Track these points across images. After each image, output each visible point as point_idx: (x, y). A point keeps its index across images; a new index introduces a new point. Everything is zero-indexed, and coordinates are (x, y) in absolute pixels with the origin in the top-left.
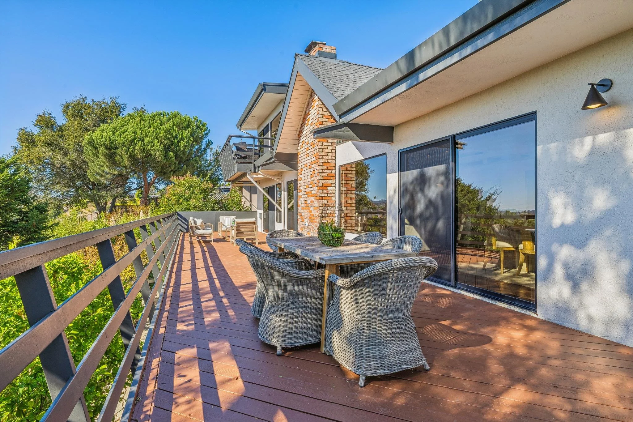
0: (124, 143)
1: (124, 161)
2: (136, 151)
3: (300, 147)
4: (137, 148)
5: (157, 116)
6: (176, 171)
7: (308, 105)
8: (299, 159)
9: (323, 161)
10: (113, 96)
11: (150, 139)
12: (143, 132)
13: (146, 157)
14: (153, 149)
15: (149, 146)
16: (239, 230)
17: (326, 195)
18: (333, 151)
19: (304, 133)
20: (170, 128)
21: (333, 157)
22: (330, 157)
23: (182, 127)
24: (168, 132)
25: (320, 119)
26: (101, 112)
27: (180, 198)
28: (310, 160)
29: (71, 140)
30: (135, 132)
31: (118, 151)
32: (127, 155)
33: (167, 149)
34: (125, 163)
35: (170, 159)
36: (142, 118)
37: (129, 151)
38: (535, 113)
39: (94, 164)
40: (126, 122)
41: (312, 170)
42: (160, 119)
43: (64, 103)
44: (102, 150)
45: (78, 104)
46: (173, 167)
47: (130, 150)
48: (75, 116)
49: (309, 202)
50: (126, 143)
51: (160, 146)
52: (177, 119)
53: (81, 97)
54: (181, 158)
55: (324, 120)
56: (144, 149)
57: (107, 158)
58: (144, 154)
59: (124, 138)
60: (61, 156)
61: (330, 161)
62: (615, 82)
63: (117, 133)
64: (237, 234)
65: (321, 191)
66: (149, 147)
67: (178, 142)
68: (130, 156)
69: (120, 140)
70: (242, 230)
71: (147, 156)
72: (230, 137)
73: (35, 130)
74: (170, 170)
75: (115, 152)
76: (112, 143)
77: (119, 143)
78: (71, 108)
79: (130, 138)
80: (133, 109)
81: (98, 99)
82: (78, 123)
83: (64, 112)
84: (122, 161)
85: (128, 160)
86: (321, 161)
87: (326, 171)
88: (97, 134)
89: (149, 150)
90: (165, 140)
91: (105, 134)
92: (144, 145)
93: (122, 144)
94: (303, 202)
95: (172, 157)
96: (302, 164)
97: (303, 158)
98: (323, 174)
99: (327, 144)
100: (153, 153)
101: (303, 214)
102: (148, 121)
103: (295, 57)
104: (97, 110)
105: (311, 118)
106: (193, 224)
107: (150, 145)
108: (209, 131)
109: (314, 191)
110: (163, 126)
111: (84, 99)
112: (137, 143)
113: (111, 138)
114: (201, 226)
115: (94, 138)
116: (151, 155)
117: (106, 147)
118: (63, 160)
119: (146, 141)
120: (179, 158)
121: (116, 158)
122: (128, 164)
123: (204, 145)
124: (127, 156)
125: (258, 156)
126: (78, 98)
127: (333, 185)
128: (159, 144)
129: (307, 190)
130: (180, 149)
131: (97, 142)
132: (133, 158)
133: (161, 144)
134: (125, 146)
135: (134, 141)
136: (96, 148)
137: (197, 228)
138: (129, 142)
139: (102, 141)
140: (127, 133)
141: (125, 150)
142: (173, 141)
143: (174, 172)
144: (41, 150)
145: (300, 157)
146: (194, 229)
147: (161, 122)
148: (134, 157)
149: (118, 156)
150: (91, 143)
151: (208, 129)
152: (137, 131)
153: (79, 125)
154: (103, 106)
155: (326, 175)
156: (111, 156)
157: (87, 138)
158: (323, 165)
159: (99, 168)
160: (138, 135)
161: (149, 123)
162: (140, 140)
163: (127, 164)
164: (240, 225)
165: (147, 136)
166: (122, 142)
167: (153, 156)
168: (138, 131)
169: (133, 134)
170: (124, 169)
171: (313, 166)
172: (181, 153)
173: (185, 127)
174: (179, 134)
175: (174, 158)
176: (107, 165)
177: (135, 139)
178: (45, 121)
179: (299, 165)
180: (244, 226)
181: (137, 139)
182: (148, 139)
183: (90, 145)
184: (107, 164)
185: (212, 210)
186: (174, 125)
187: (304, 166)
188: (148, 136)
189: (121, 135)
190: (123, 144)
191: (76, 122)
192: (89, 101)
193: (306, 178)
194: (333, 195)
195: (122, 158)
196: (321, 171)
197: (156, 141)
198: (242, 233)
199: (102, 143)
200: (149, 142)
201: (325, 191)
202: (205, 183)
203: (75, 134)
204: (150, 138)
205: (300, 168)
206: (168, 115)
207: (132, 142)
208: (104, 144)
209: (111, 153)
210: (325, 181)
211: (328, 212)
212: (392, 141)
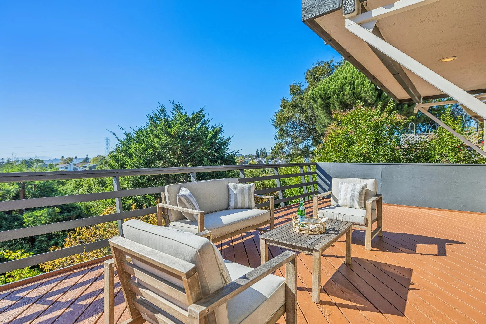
11: (360, 81)
15: (358, 88)
26: (328, 70)
30: (346, 78)
31: (331, 100)
32: (338, 102)
35: (384, 100)
37: (339, 98)
43: (306, 71)
47: (340, 97)
50: (337, 91)
53: (317, 62)
56: (354, 93)
75: (329, 102)
76: (326, 93)
77: (331, 92)
79: (340, 85)
83: (306, 78)
89: (359, 93)
92: (354, 88)
93: (333, 93)
100: (363, 95)
107: (360, 87)
112: (346, 89)
117: (322, 98)
121: (330, 108)
124: (338, 103)
134: (336, 94)
135: (344, 87)
138: (339, 88)
139: (319, 93)
141: (336, 97)
149: (332, 105)
156: (327, 107)
159: (325, 121)
160: (349, 80)
162: (350, 84)
167: (363, 99)
177: (345, 84)
182: (357, 81)
183: (312, 100)
188: (359, 78)
190: (334, 93)
195: (335, 107)
199: (319, 95)
200: (358, 85)
204: (360, 79)
207: (342, 89)
208: (320, 96)
209: (326, 103)
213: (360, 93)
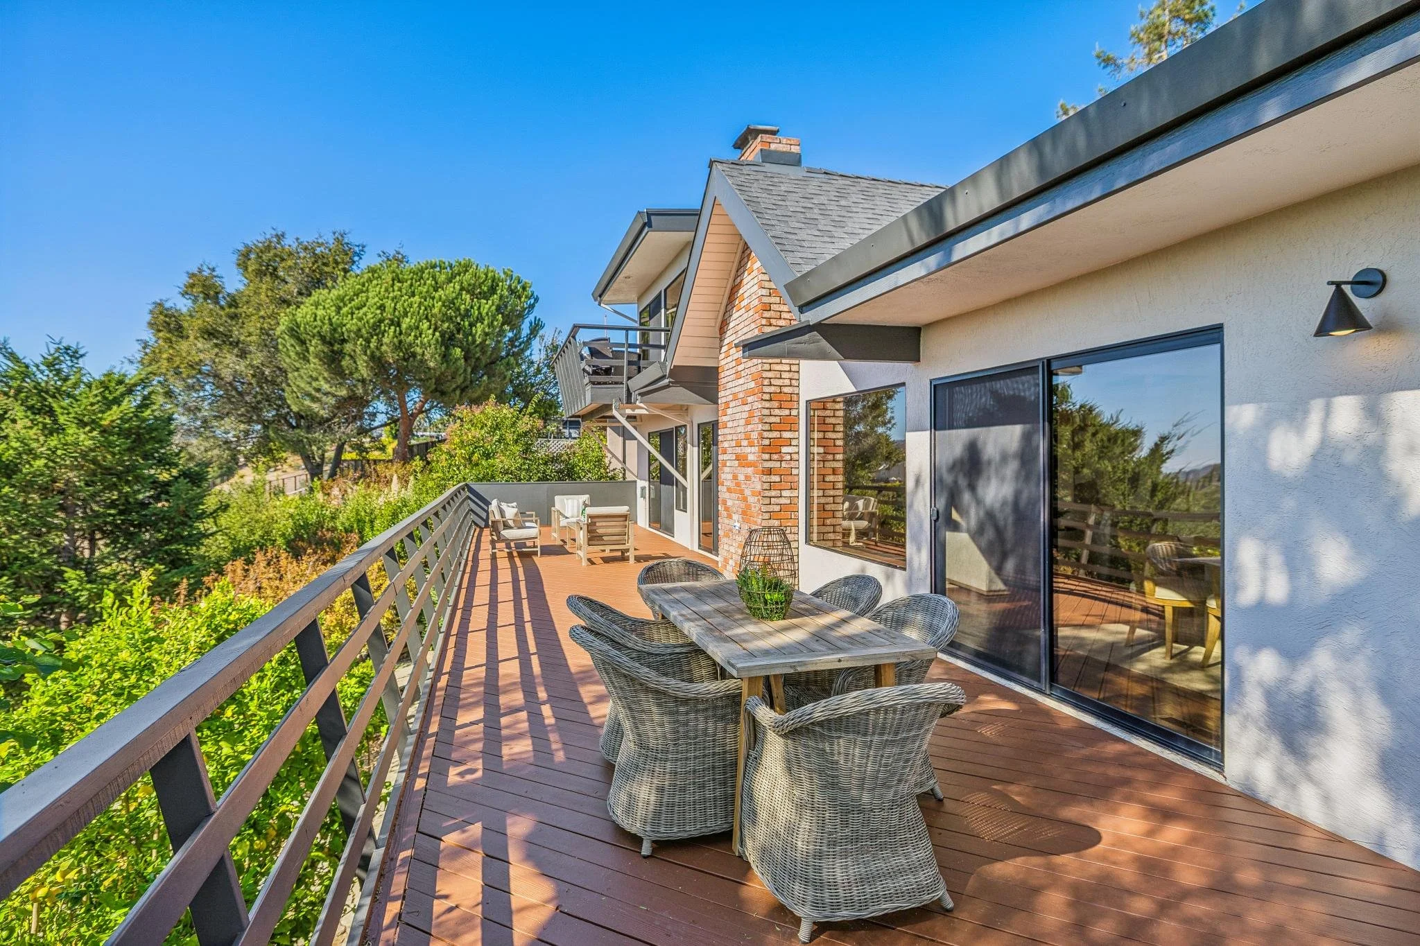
0: (359, 330)
1: (360, 367)
2: (384, 348)
3: (722, 356)
4: (385, 340)
5: (427, 271)
6: (467, 387)
7: (741, 267)
8: (722, 381)
9: (772, 389)
10: (339, 229)
11: (413, 321)
12: (398, 306)
13: (405, 359)
14: (418, 342)
15: (410, 335)
16: (594, 531)
17: (778, 465)
18: (794, 368)
19: (731, 325)
20: (454, 295)
21: (794, 381)
22: (787, 382)
23: (480, 293)
24: (450, 303)
25: (766, 300)
26: (313, 264)
27: (473, 453)
28: (745, 387)
29: (253, 326)
30: (382, 308)
31: (348, 347)
32: (366, 354)
33: (448, 341)
34: (362, 372)
35: (454, 363)
36: (397, 275)
37: (369, 346)
38: (1219, 328)
39: (300, 376)
40: (363, 285)
41: (747, 408)
42: (434, 278)
43: (241, 247)
44: (315, 346)
45: (268, 248)
46: (460, 380)
47: (372, 345)
48: (260, 273)
49: (741, 477)
50: (364, 331)
51: (434, 335)
52: (468, 276)
53: (274, 233)
54: (478, 359)
55: (772, 300)
56: (400, 342)
57: (325, 363)
58: (401, 354)
59: (360, 319)
60: (234, 358)
61: (786, 390)
62: (1393, 277)
63: (345, 310)
64: (589, 540)
65: (766, 456)
66: (411, 338)
67: (471, 325)
68: (372, 357)
69: (351, 324)
70: (600, 531)
71: (406, 356)
72: (576, 328)
73: (183, 305)
74: (454, 386)
75: (341, 351)
76: (335, 330)
77: (349, 331)
78: (253, 256)
79: (372, 321)
80: (380, 256)
81: (307, 238)
82: (267, 289)
83: (239, 265)
84: (356, 369)
85: (367, 367)
86: (767, 389)
87: (777, 412)
88: (304, 312)
90: (443, 321)
91: (320, 312)
92: (401, 333)
93: (355, 333)
94: (730, 477)
95: (457, 360)
96: (728, 392)
97: (729, 379)
98: (772, 419)
100: (419, 350)
101: (729, 503)
102: (409, 282)
103: (710, 166)
104: (306, 261)
105: (746, 295)
106: (498, 517)
107: (413, 334)
108: (537, 300)
109: (752, 453)
110: (441, 292)
111: (280, 237)
112: (385, 331)
113: (334, 320)
114: (514, 521)
115: (299, 320)
116: (414, 355)
117: (323, 339)
118: (237, 367)
119: (404, 326)
120: (474, 360)
121: (343, 363)
122: (368, 375)
123: (525, 330)
124: (366, 358)
125: (635, 367)
126: (268, 236)
127: (794, 442)
128: (431, 331)
129: (738, 450)
130: (474, 341)
131: (305, 328)
132: (378, 362)
133: (435, 330)
134: (362, 337)
135: (380, 326)
136: (303, 342)
137: (507, 526)
138: (370, 327)
139: (316, 327)
140: (365, 309)
141: (361, 345)
142: (459, 324)
143: (463, 390)
144: (196, 348)
145: (725, 377)
146: (501, 526)
147: (436, 283)
148: (379, 359)
149: (347, 358)
150: (294, 332)
151: (535, 294)
152: (387, 305)
153: (270, 293)
154: (318, 251)
155: (777, 420)
156: (333, 359)
157: (284, 321)
158: (771, 400)
159: (310, 383)
160: (388, 314)
161: (411, 285)
162: (392, 323)
163: (365, 376)
164: (595, 520)
165: (406, 314)
166: (354, 328)
167: (419, 357)
168: (389, 304)
169: (378, 312)
170: (360, 385)
171: (750, 399)
172: (478, 349)
173: (485, 293)
174: (472, 307)
175: (463, 361)
176: (324, 378)
177: (381, 321)
178: (204, 286)
179: (720, 394)
180: (604, 524)
181: (386, 321)
182: (408, 320)
183: (292, 336)
184: (326, 375)
185: (540, 479)
186: (462, 289)
187: (731, 397)
188: (409, 314)
189: (352, 314)
190: (358, 333)
191: (264, 286)
192: (289, 242)
193: (735, 424)
194: (793, 464)
195: (355, 362)
196: (766, 412)
197: (425, 325)
198: (600, 537)
199: (315, 331)
200: (410, 328)
201: (775, 457)
202: (526, 419)
203: (262, 313)
204: (412, 318)
205: (723, 400)
206: (451, 266)
207: (376, 329)
208: (319, 332)
209: (333, 351)
210: (776, 434)
211: (783, 501)
212: (917, 359)
213: (410, 345)
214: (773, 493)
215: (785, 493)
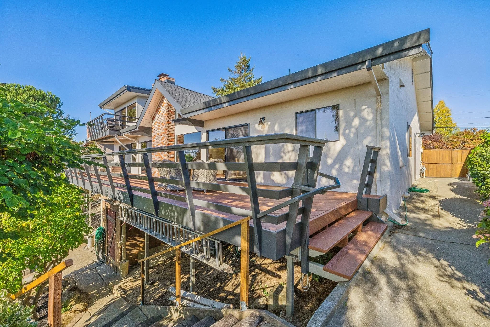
3: (153, 125)
7: (160, 104)
18: (174, 128)
19: (157, 117)
21: (174, 131)
22: (172, 131)
23: (38, 99)
25: (168, 113)
28: (161, 132)
38: (249, 123)
41: (162, 136)
42: (16, 90)
55: (169, 113)
61: (172, 133)
62: (266, 118)
72: (104, 114)
86: (168, 132)
87: (170, 137)
96: (155, 133)
97: (156, 130)
98: (169, 139)
99: (171, 124)
103: (155, 81)
105: (161, 111)
108: (62, 104)
127: (174, 144)
145: (154, 130)
151: (62, 102)
155: (170, 139)
158: (169, 135)
171: (163, 134)
179: (153, 133)
187: (157, 134)
193: (158, 140)
196: (168, 137)
205: (154, 135)
210: (170, 142)
211: (171, 157)
212: (203, 127)
214: (169, 155)
215: (172, 155)
